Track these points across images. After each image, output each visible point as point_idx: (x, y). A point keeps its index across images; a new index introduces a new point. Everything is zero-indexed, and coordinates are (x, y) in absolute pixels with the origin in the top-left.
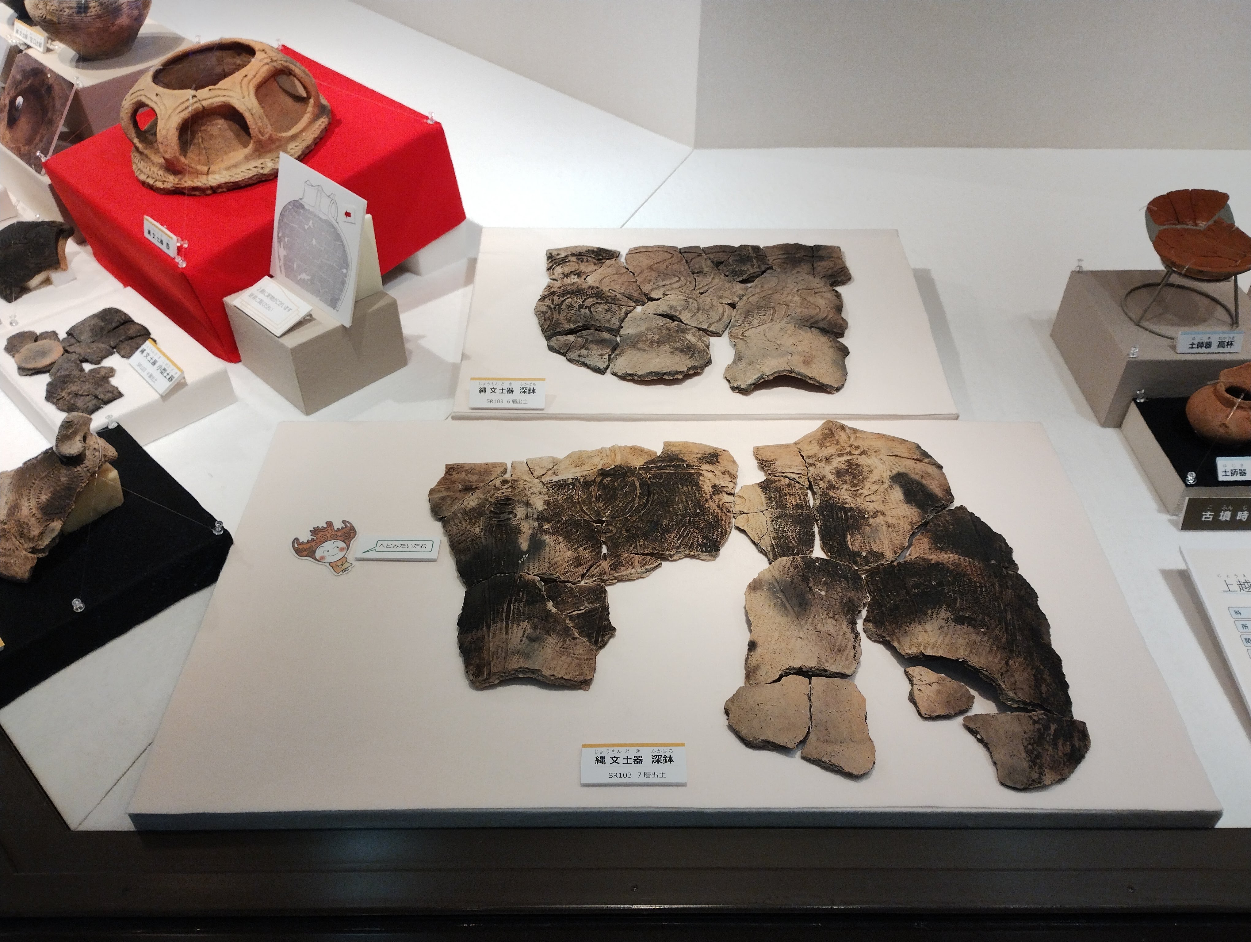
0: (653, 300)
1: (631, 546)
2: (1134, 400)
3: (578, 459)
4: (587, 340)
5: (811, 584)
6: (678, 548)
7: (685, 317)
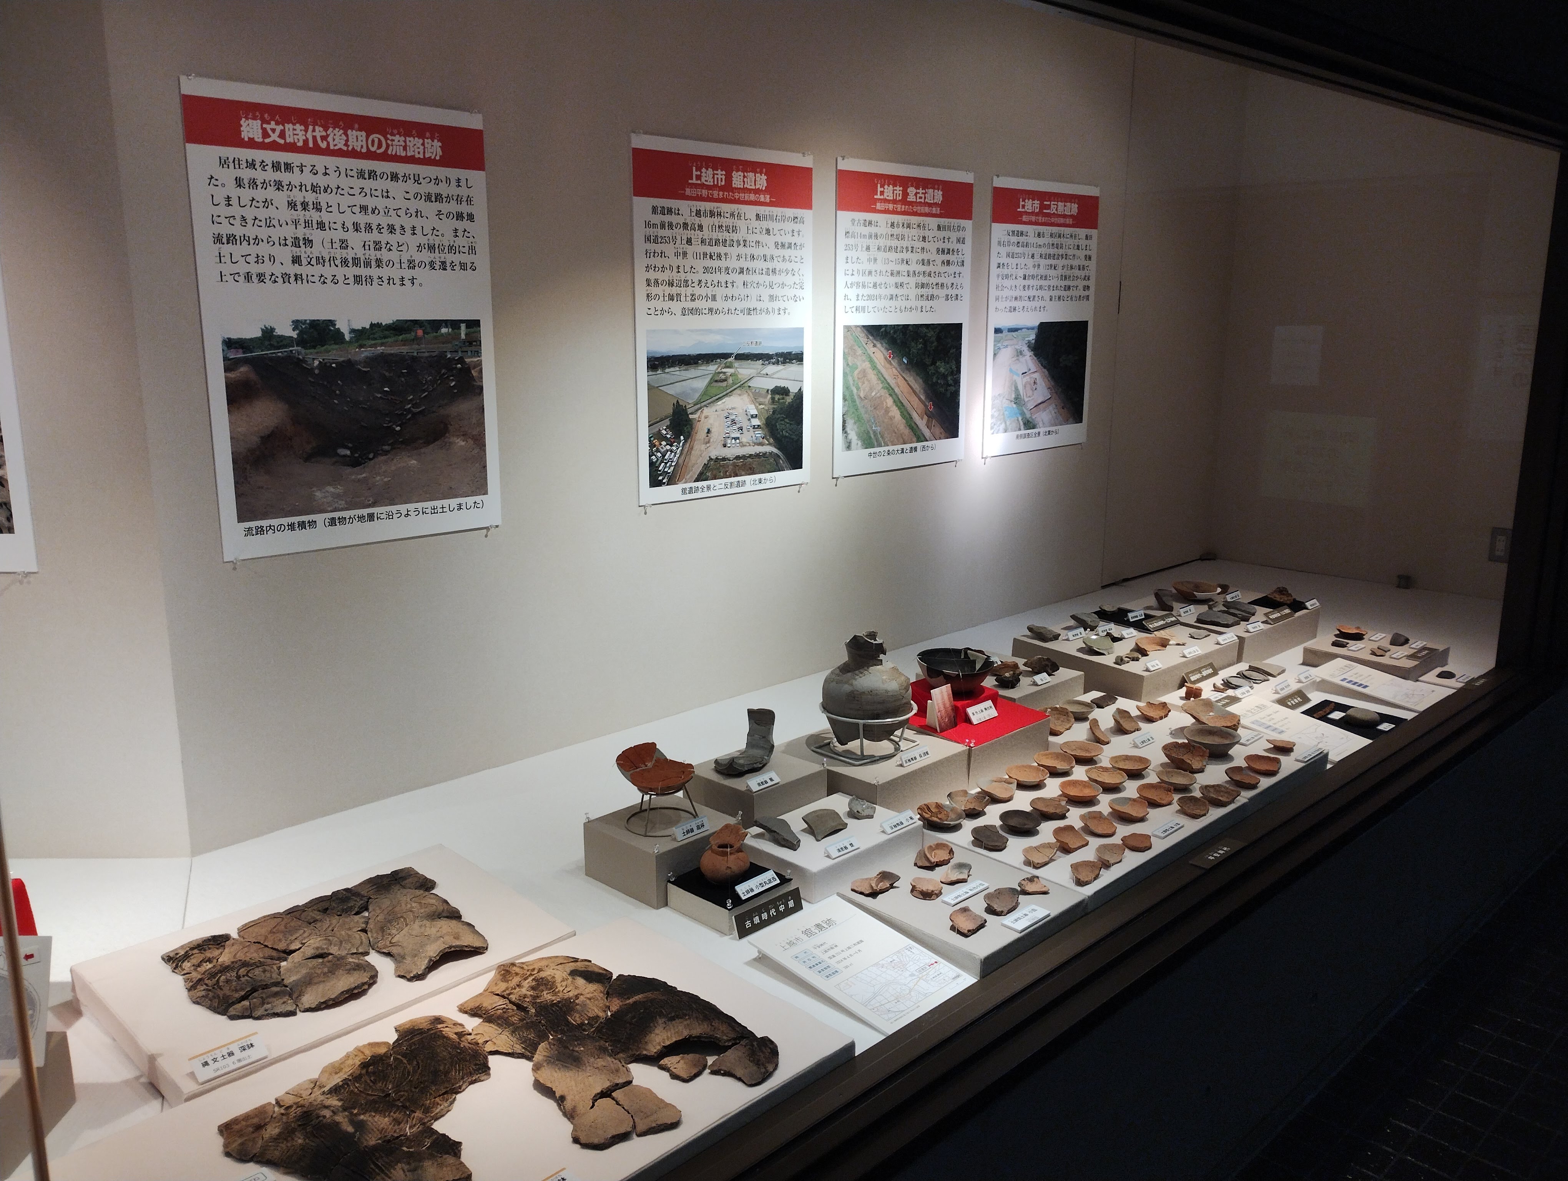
0: (294, 951)
1: (427, 1095)
2: (669, 881)
3: (335, 1068)
4: (262, 998)
5: (571, 1048)
6: (463, 1078)
7: (334, 950)
